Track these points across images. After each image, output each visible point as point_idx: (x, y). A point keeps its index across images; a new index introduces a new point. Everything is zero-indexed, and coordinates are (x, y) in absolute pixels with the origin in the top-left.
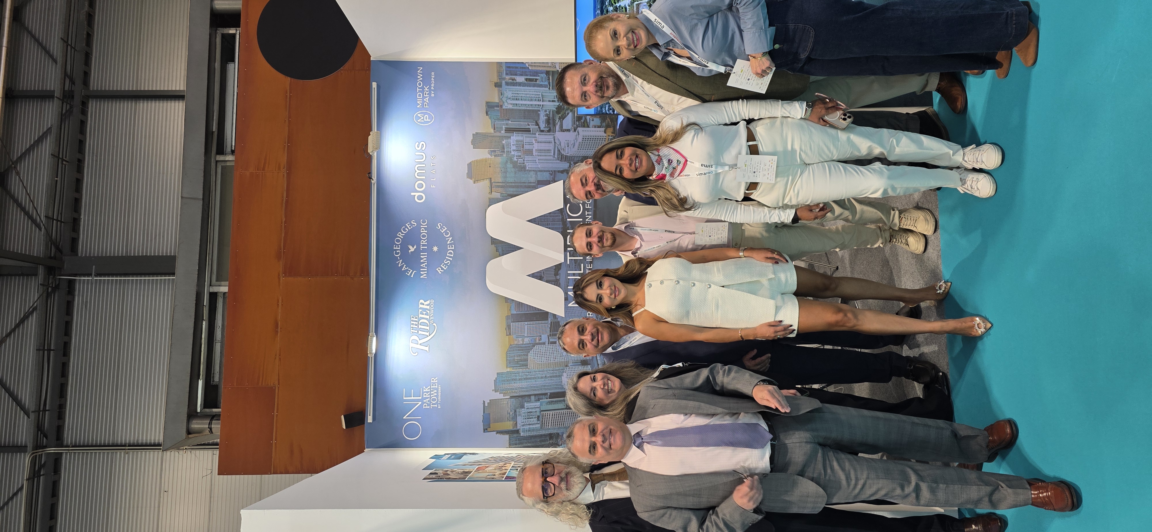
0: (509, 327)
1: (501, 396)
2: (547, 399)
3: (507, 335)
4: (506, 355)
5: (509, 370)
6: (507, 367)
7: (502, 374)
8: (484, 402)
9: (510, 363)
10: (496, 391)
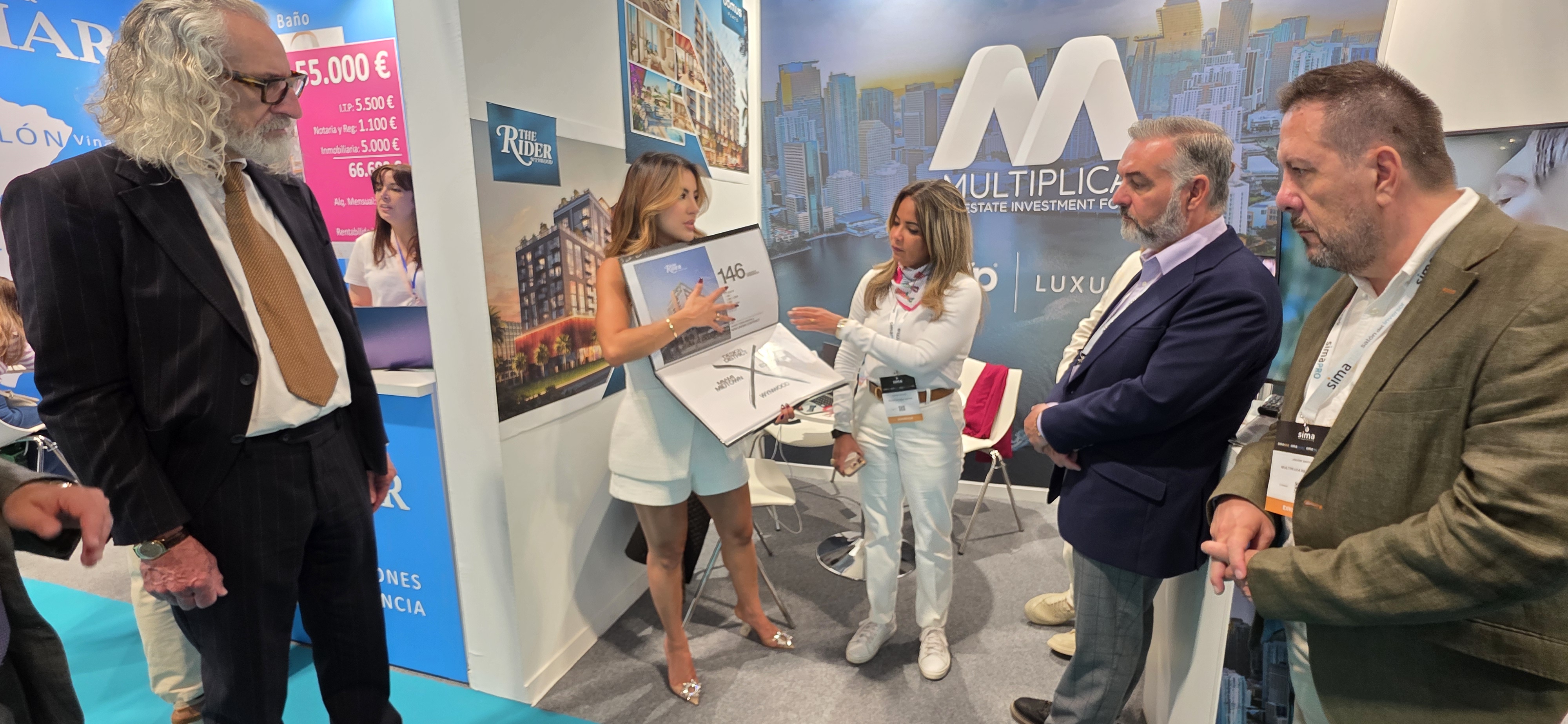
0: (918, 87)
1: (824, 85)
2: (820, 150)
3: (906, 86)
4: (878, 88)
5: (859, 92)
6: (862, 90)
7: (854, 84)
8: (817, 62)
9: (868, 93)
10: (832, 77)
